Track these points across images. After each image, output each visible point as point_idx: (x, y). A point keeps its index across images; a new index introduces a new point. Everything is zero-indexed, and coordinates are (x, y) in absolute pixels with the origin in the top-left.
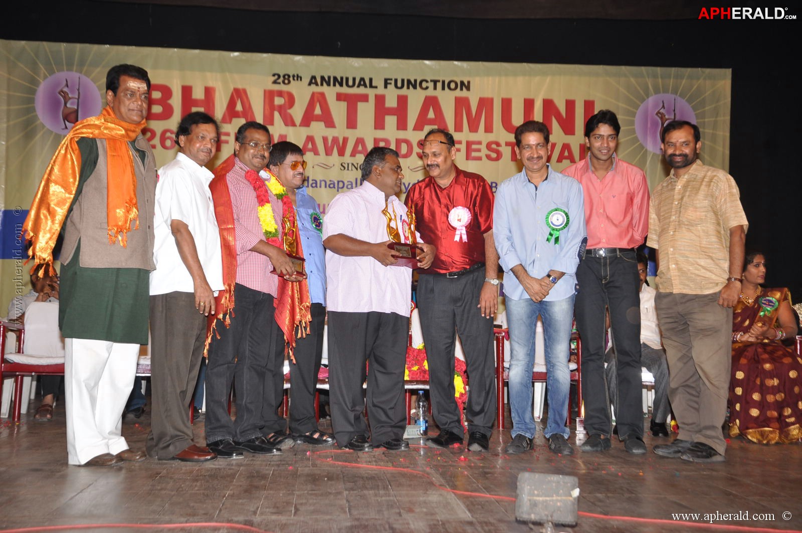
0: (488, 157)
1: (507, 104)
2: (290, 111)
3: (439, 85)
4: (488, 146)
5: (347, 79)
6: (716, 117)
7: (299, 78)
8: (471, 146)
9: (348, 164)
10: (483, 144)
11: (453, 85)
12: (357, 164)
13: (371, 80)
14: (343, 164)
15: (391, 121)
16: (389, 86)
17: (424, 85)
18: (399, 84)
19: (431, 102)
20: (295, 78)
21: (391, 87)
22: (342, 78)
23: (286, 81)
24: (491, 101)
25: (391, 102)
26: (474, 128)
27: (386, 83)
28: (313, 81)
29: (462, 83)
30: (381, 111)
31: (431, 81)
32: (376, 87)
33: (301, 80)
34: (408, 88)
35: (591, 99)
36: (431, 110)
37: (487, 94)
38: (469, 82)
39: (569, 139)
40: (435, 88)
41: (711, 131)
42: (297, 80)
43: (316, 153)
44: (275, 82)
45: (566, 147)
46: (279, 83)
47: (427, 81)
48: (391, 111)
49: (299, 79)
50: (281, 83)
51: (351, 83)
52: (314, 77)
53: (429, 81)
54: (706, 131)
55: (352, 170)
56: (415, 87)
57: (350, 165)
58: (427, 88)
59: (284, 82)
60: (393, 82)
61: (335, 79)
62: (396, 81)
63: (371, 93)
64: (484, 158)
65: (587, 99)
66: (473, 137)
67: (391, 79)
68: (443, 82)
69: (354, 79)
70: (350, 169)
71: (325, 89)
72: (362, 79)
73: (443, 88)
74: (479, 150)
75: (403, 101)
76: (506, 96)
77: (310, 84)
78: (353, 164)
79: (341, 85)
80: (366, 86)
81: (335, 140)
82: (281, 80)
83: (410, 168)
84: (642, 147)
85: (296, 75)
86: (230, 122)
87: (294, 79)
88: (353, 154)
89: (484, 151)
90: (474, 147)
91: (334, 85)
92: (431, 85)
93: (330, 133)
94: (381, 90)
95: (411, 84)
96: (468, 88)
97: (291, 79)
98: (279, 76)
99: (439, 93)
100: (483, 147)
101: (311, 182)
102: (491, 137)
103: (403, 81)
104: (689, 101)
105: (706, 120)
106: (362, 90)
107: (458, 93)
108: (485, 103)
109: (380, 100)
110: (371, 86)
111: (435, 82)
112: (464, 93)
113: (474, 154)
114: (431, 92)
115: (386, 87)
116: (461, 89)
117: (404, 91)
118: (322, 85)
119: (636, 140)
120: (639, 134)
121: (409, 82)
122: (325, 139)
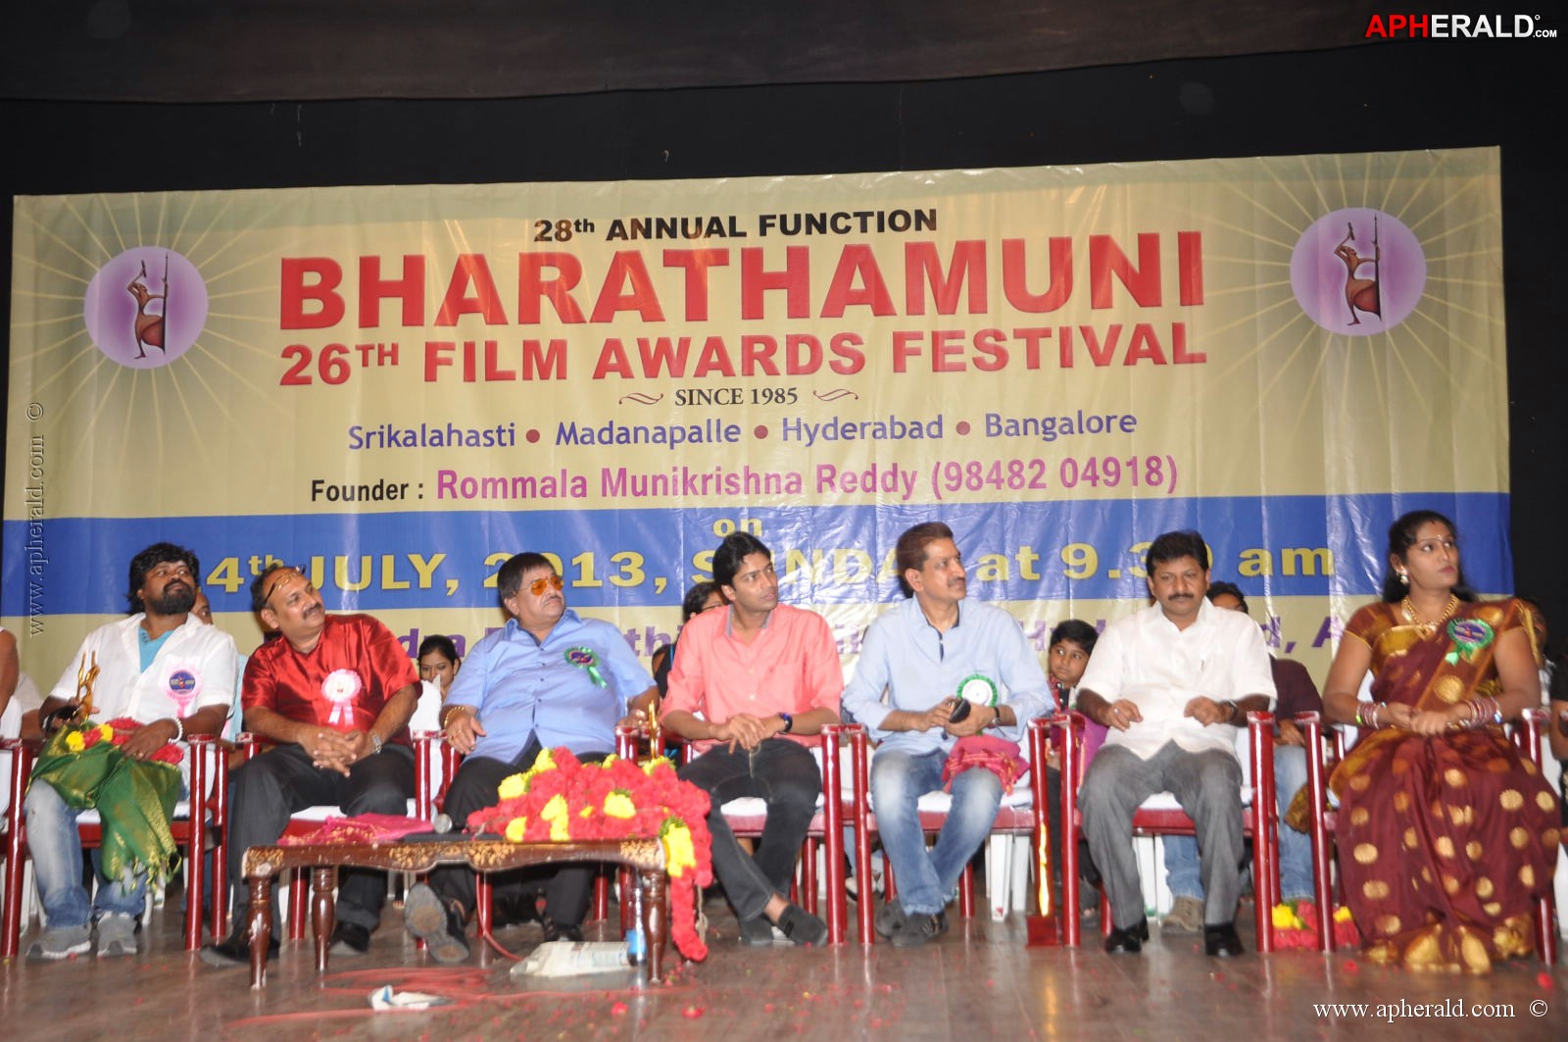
0: (978, 363)
1: (1014, 252)
2: (574, 293)
3: (872, 222)
4: (978, 340)
5: (685, 222)
6: (1471, 250)
7: (588, 226)
8: (943, 342)
9: (691, 392)
10: (966, 335)
11: (900, 221)
12: (710, 390)
13: (732, 220)
14: (681, 393)
15: (775, 300)
16: (769, 230)
17: (841, 223)
18: (790, 226)
19: (856, 258)
20: (581, 227)
21: (774, 232)
22: (674, 221)
23: (564, 235)
24: (981, 246)
25: (775, 262)
26: (946, 305)
27: (764, 224)
28: (616, 230)
29: (919, 214)
30: (755, 282)
31: (856, 214)
32: (744, 234)
33: (592, 230)
34: (809, 232)
35: (1192, 229)
36: (858, 274)
37: (972, 235)
38: (933, 212)
39: (1148, 315)
40: (864, 229)
41: (1460, 281)
42: (585, 230)
43: (626, 373)
44: (542, 237)
45: (1143, 331)
46: (550, 239)
47: (847, 216)
48: (775, 281)
49: (589, 228)
50: (554, 239)
51: (691, 229)
52: (617, 223)
53: (852, 215)
54: (1450, 280)
55: (699, 404)
56: (822, 230)
57: (695, 394)
58: (848, 229)
59: (558, 236)
60: (777, 222)
61: (661, 223)
62: (783, 218)
63: (734, 246)
64: (970, 365)
65: (1184, 229)
66: (945, 323)
67: (774, 217)
68: (881, 215)
69: (699, 221)
70: (695, 401)
71: (640, 244)
72: (715, 220)
73: (881, 229)
74: (959, 351)
75: (798, 259)
76: (1010, 235)
77: (610, 238)
78: (700, 392)
79: (672, 234)
80: (723, 235)
81: (664, 344)
82: (551, 234)
83: (818, 394)
84: (1308, 322)
85: (582, 221)
86: (454, 324)
87: (578, 230)
88: (700, 372)
89: (971, 352)
90: (948, 343)
91: (659, 236)
92: (855, 222)
93: (653, 332)
94: (753, 240)
95: (816, 224)
96: (932, 225)
97: (573, 229)
98: (549, 226)
99: (872, 238)
100: (967, 343)
101: (616, 433)
102: (983, 322)
103: (797, 217)
104: (1409, 220)
105: (1448, 258)
106: (715, 242)
107: (912, 235)
108: (970, 254)
109: (752, 259)
110: (734, 233)
111: (863, 216)
112: (925, 235)
113: (950, 359)
114: (855, 238)
115: (763, 233)
116: (918, 228)
117: (800, 239)
118: (634, 237)
119: (1295, 307)
120: (1300, 295)
121: (810, 218)
122: (643, 344)
